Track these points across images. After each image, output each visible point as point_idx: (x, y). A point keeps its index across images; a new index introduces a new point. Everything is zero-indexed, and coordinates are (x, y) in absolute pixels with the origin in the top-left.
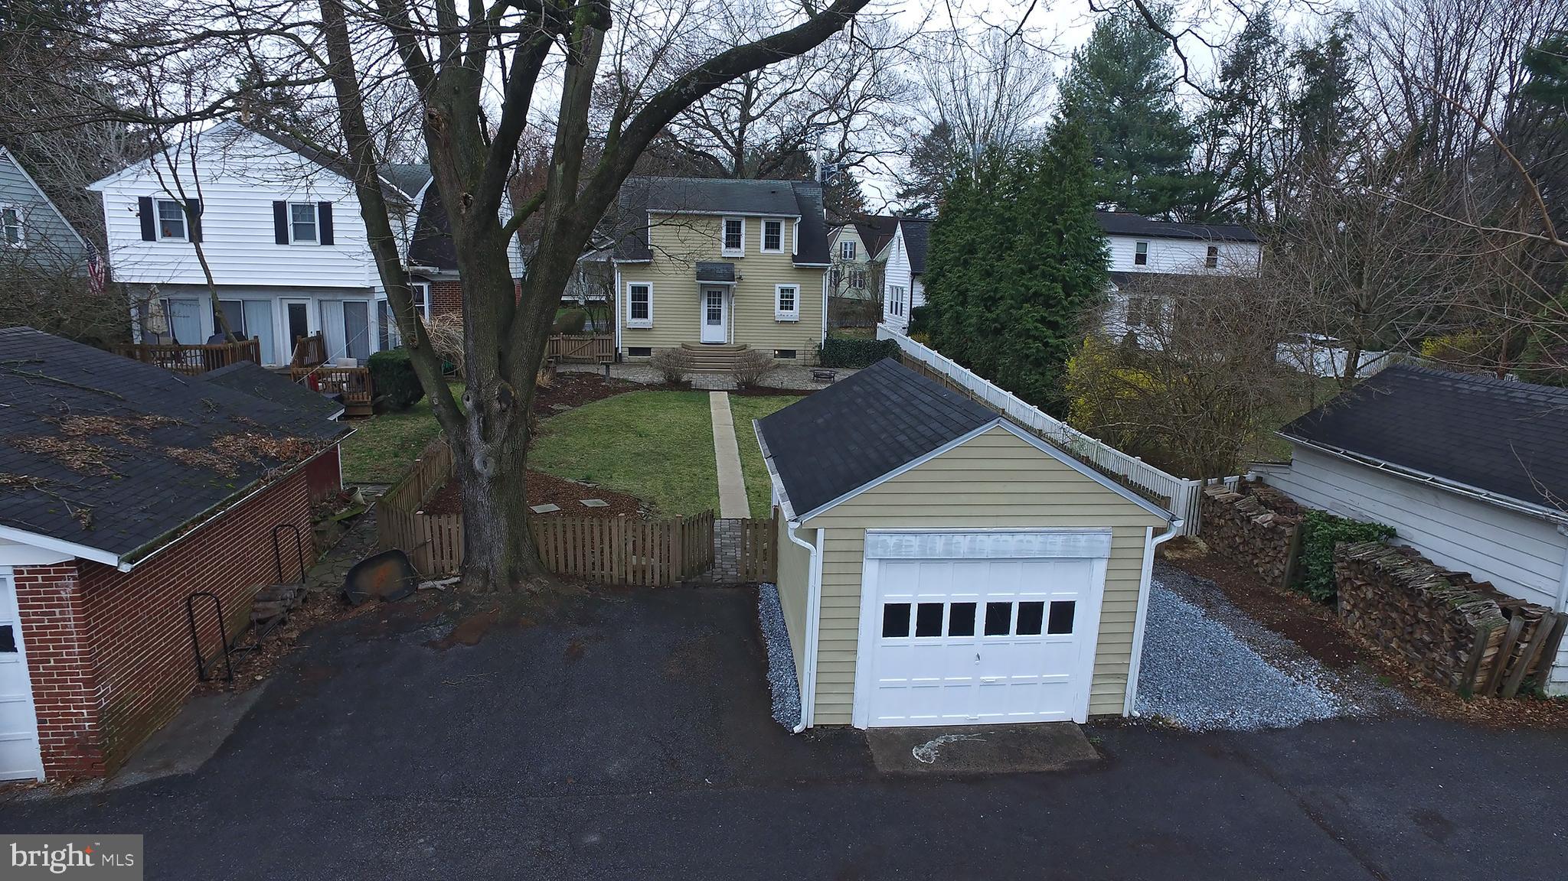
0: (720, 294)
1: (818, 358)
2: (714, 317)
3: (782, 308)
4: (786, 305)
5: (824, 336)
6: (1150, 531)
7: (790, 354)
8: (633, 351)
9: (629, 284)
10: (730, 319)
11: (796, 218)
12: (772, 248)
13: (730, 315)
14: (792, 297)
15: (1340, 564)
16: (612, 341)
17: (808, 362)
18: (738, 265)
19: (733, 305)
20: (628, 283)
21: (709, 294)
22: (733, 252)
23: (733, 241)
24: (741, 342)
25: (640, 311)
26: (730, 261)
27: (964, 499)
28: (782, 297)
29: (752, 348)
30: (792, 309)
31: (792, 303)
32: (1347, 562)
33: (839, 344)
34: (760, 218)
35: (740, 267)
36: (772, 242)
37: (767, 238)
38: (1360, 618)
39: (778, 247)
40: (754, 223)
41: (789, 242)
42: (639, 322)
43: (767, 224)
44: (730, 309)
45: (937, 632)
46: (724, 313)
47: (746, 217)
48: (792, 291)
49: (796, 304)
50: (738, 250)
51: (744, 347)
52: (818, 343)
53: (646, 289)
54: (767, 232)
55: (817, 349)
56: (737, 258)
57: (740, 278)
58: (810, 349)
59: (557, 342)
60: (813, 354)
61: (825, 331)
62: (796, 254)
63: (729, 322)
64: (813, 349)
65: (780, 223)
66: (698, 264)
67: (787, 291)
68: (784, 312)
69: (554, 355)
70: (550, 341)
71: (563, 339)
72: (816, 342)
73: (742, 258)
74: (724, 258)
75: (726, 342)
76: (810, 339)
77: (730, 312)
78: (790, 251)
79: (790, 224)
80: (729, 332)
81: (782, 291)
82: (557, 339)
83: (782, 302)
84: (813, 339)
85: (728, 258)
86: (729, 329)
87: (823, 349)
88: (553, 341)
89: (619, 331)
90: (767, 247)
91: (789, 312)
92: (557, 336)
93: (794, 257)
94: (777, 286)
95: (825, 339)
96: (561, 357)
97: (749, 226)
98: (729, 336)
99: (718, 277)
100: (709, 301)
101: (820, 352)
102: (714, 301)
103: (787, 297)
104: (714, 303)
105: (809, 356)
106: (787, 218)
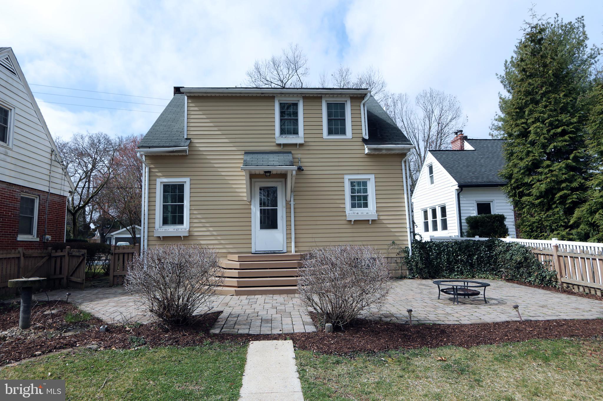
0: (275, 190)
1: (404, 267)
2: (269, 219)
3: (353, 206)
4: (359, 201)
5: (410, 238)
10: (288, 221)
11: (363, 97)
12: (337, 133)
13: (288, 216)
14: (366, 191)
16: (135, 255)
18: (298, 154)
19: (292, 203)
20: (159, 181)
21: (260, 192)
22: (289, 139)
23: (290, 127)
24: (304, 249)
25: (173, 215)
26: (287, 150)
28: (353, 191)
31: (365, 198)
36: (337, 126)
37: (330, 121)
39: (343, 132)
40: (313, 105)
41: (356, 125)
42: (172, 230)
43: (329, 106)
44: (288, 208)
46: (281, 214)
47: (305, 98)
48: (365, 184)
49: (371, 200)
50: (295, 136)
51: (309, 256)
52: (404, 247)
53: (181, 187)
54: (329, 114)
55: (403, 255)
56: (295, 145)
57: (300, 169)
58: (394, 255)
59: (61, 259)
60: (399, 261)
61: (411, 232)
62: (367, 137)
63: (288, 225)
64: (398, 256)
65: (344, 104)
66: (247, 153)
67: (359, 183)
68: (357, 210)
69: (55, 277)
70: (50, 257)
71: (68, 253)
72: (401, 246)
73: (301, 145)
74: (279, 145)
75: (285, 251)
76: (393, 243)
77: (288, 212)
78: (360, 135)
79: (358, 104)
80: (289, 238)
81: (352, 184)
82: (61, 254)
83: (353, 198)
84: (396, 242)
85: (285, 145)
86: (288, 234)
87: (410, 254)
88: (56, 257)
89: (146, 241)
90: (330, 132)
91: (363, 209)
92: (62, 251)
93: (364, 141)
94: (347, 178)
95: (412, 241)
96: (65, 280)
97: (306, 108)
98: (289, 243)
99: (272, 163)
100: (261, 202)
101: (407, 259)
102: (268, 199)
103: (359, 191)
104: (268, 202)
105: (393, 265)
106: (352, 97)
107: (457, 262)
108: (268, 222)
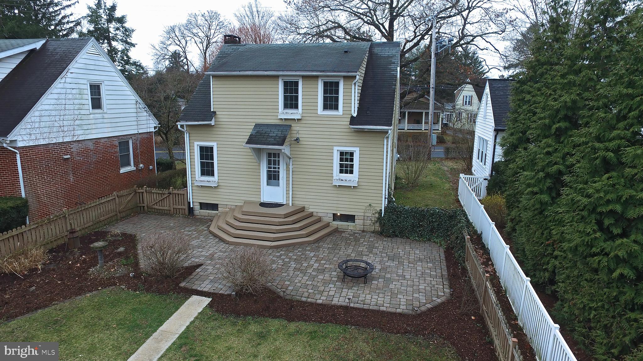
0: (279, 156)
1: (378, 224)
2: (273, 177)
3: (341, 172)
4: (347, 168)
5: (384, 203)
7: (350, 218)
8: (203, 206)
9: (197, 145)
10: (288, 181)
11: (356, 77)
12: (330, 109)
13: (288, 177)
14: (352, 160)
16: (185, 196)
17: (367, 228)
18: (296, 127)
19: (291, 167)
20: (196, 143)
21: (268, 158)
22: (291, 114)
23: (291, 102)
24: (300, 203)
25: (207, 170)
26: (288, 123)
28: (341, 160)
29: (311, 210)
30: (351, 172)
31: (352, 166)
33: (401, 212)
34: (317, 77)
35: (298, 128)
36: (331, 103)
37: (325, 99)
39: (336, 108)
40: (311, 83)
41: (347, 102)
42: (207, 180)
43: (326, 84)
44: (288, 170)
46: (282, 175)
47: (304, 77)
48: (352, 154)
49: (356, 169)
50: (295, 111)
51: (303, 209)
52: (378, 209)
53: (211, 149)
54: (325, 92)
55: (377, 215)
56: (294, 119)
57: (297, 140)
58: (370, 215)
59: (142, 194)
60: (373, 219)
61: (385, 198)
62: (355, 115)
63: (288, 184)
64: (373, 216)
65: (338, 82)
66: (257, 125)
67: (347, 154)
68: (344, 175)
69: (140, 205)
70: (136, 192)
71: (146, 191)
72: (376, 208)
73: (299, 119)
74: (281, 119)
75: (285, 203)
76: (370, 205)
77: (288, 174)
78: (349, 112)
79: (349, 83)
80: (288, 194)
81: (342, 154)
82: (142, 191)
83: (341, 165)
84: (372, 205)
85: (286, 119)
86: (288, 191)
87: (383, 216)
88: (139, 193)
89: (190, 187)
90: (325, 108)
91: (349, 175)
92: (142, 189)
93: (352, 117)
94: (336, 149)
95: (386, 206)
96: (146, 207)
97: (306, 86)
98: (288, 197)
100: (269, 162)
101: (380, 219)
102: (275, 161)
103: (347, 160)
104: (275, 164)
105: (369, 222)
106: (345, 77)
108: (275, 179)
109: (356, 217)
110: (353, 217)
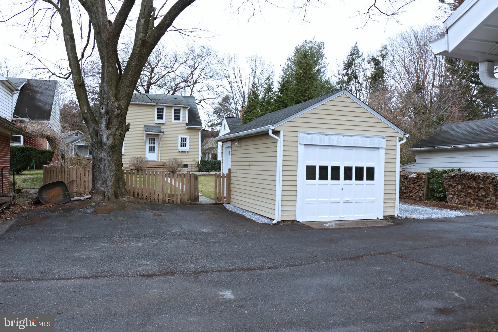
0: (154, 140)
1: (197, 168)
3: (181, 146)
4: (183, 144)
5: (200, 158)
6: (398, 139)
7: (185, 166)
10: (159, 150)
11: (187, 107)
12: (177, 120)
13: (159, 149)
14: (186, 141)
15: (446, 181)
17: (193, 170)
18: (162, 127)
19: (160, 144)
21: (149, 140)
22: (160, 121)
23: (160, 116)
24: (164, 160)
26: (159, 125)
27: (333, 122)
28: (181, 141)
30: (186, 146)
31: (186, 144)
32: (449, 179)
33: (207, 162)
34: (172, 107)
35: (163, 128)
36: (177, 117)
37: (175, 116)
38: (457, 198)
39: (179, 119)
40: (169, 109)
41: (184, 118)
43: (175, 110)
44: (159, 146)
45: (326, 179)
46: (156, 148)
47: (167, 106)
48: (186, 139)
49: (188, 144)
50: (162, 120)
51: (165, 163)
52: (197, 161)
54: (175, 113)
55: (197, 164)
56: (162, 124)
57: (163, 132)
58: (194, 164)
60: (195, 166)
61: (200, 156)
62: (187, 122)
63: (159, 152)
65: (180, 109)
66: (145, 126)
67: (184, 138)
68: (182, 148)
73: (164, 124)
74: (156, 123)
75: (157, 161)
77: (159, 148)
78: (185, 121)
79: (185, 110)
80: (158, 156)
81: (182, 138)
83: (181, 143)
84: (195, 159)
85: (158, 124)
90: (175, 119)
91: (184, 147)
93: (186, 123)
94: (179, 136)
97: (167, 110)
98: (158, 158)
99: (154, 131)
100: (149, 143)
101: (198, 165)
102: (152, 142)
103: (184, 141)
104: (152, 143)
105: (193, 167)
106: (183, 107)
107: (215, 167)
108: (151, 150)
109: (188, 165)
110: (187, 165)
